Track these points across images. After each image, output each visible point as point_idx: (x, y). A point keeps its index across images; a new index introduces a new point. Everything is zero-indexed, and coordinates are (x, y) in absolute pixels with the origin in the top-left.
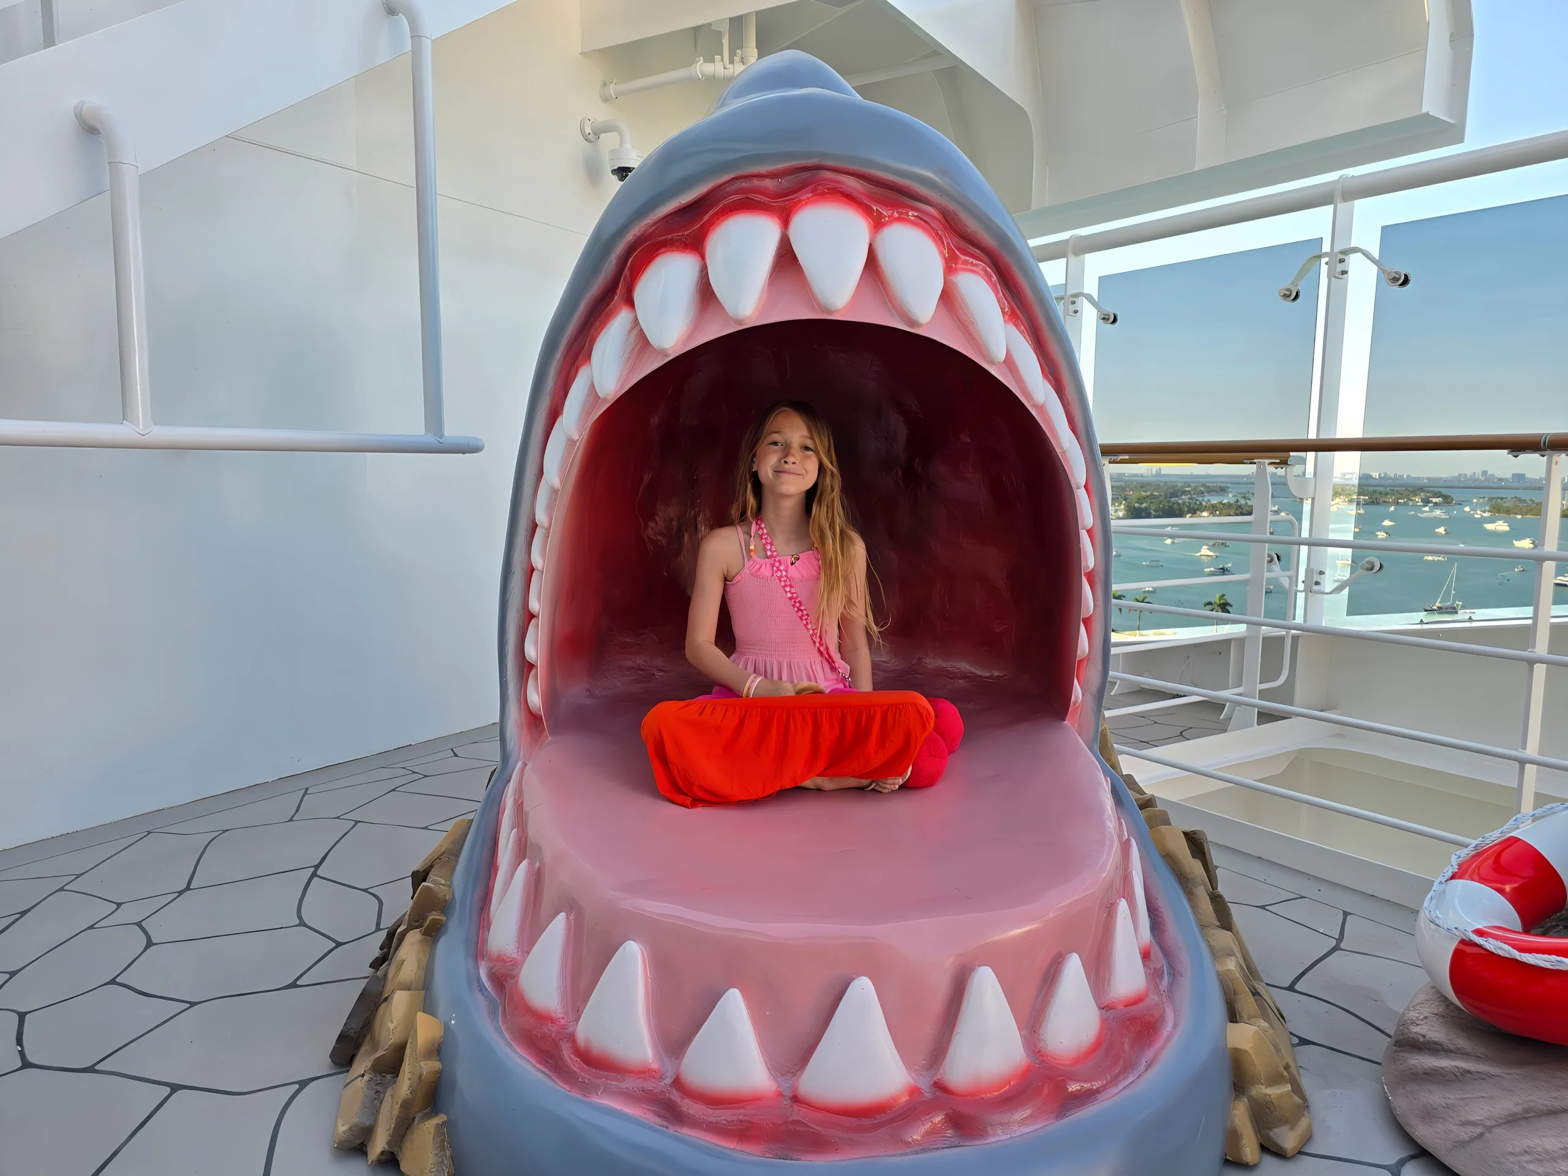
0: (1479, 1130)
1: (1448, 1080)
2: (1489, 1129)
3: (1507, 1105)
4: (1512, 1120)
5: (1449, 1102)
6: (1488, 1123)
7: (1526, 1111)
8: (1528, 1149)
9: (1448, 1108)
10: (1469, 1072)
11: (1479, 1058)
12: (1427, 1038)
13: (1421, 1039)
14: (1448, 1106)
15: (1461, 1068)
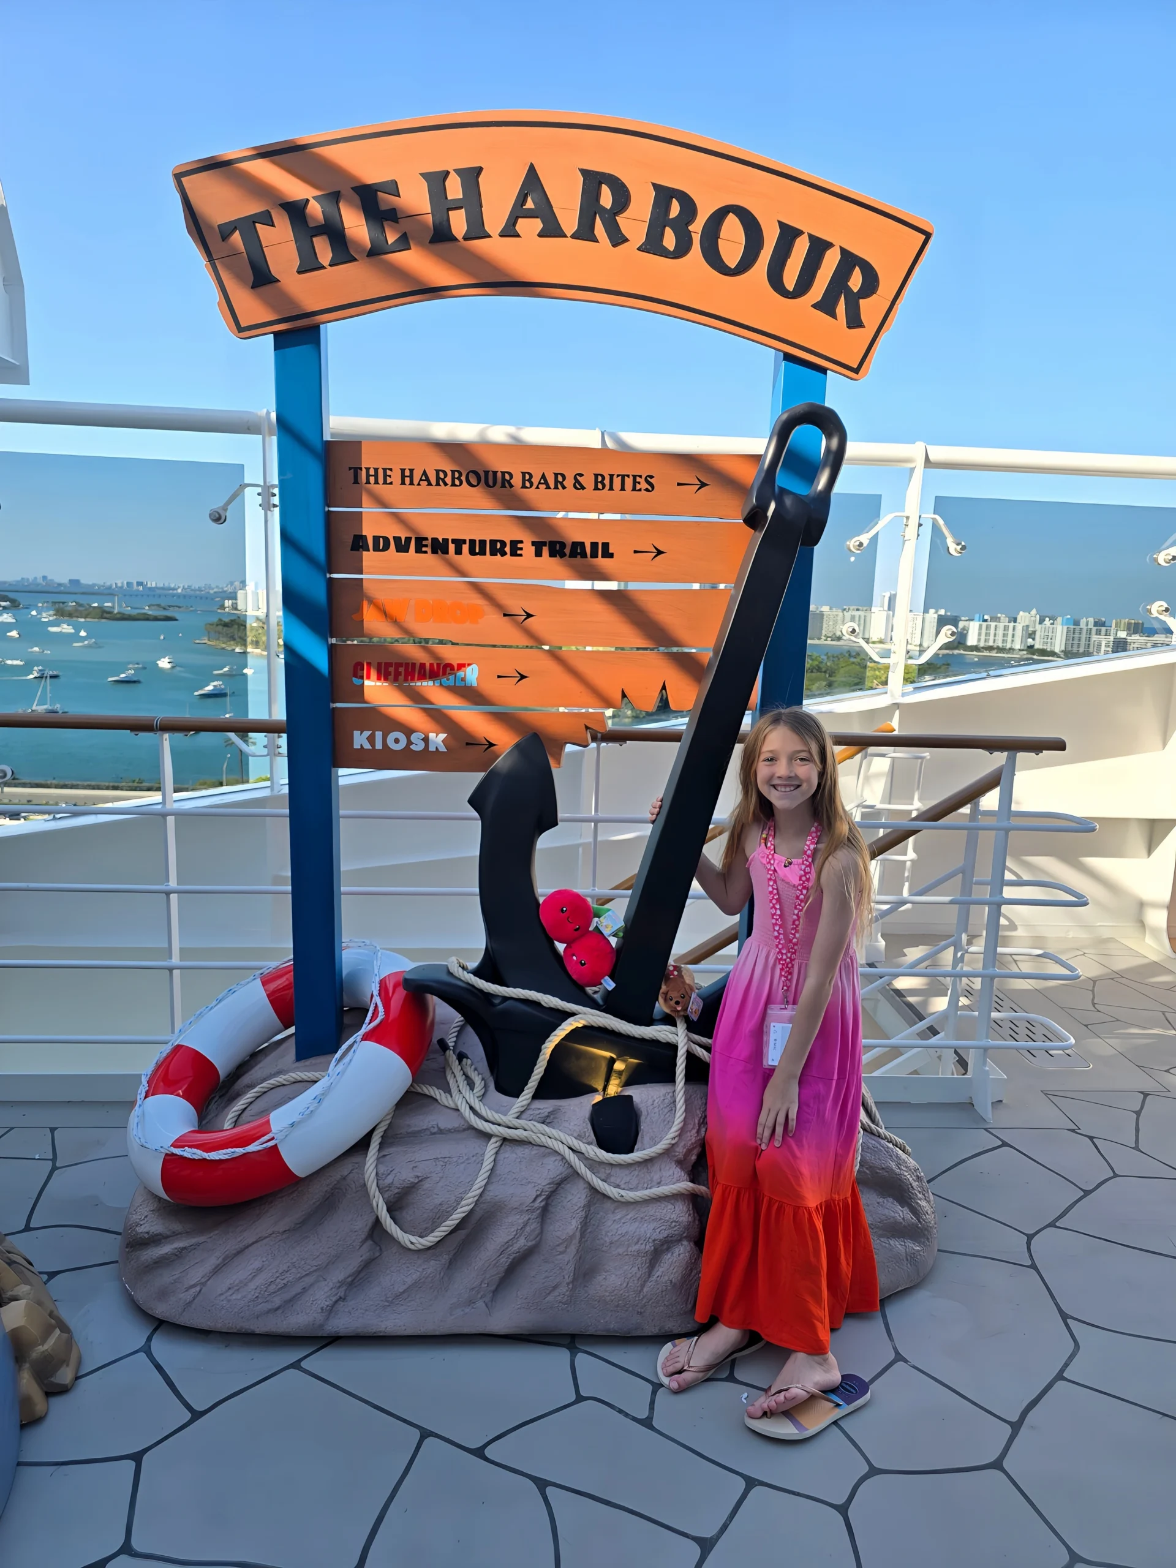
0: (198, 1289)
1: (172, 1261)
2: (204, 1284)
3: (213, 1261)
4: (217, 1270)
5: (175, 1277)
6: (203, 1280)
7: (224, 1259)
8: (230, 1286)
9: (176, 1282)
10: (185, 1248)
11: (188, 1233)
12: (151, 1233)
13: (146, 1236)
14: (175, 1281)
15: (180, 1248)
